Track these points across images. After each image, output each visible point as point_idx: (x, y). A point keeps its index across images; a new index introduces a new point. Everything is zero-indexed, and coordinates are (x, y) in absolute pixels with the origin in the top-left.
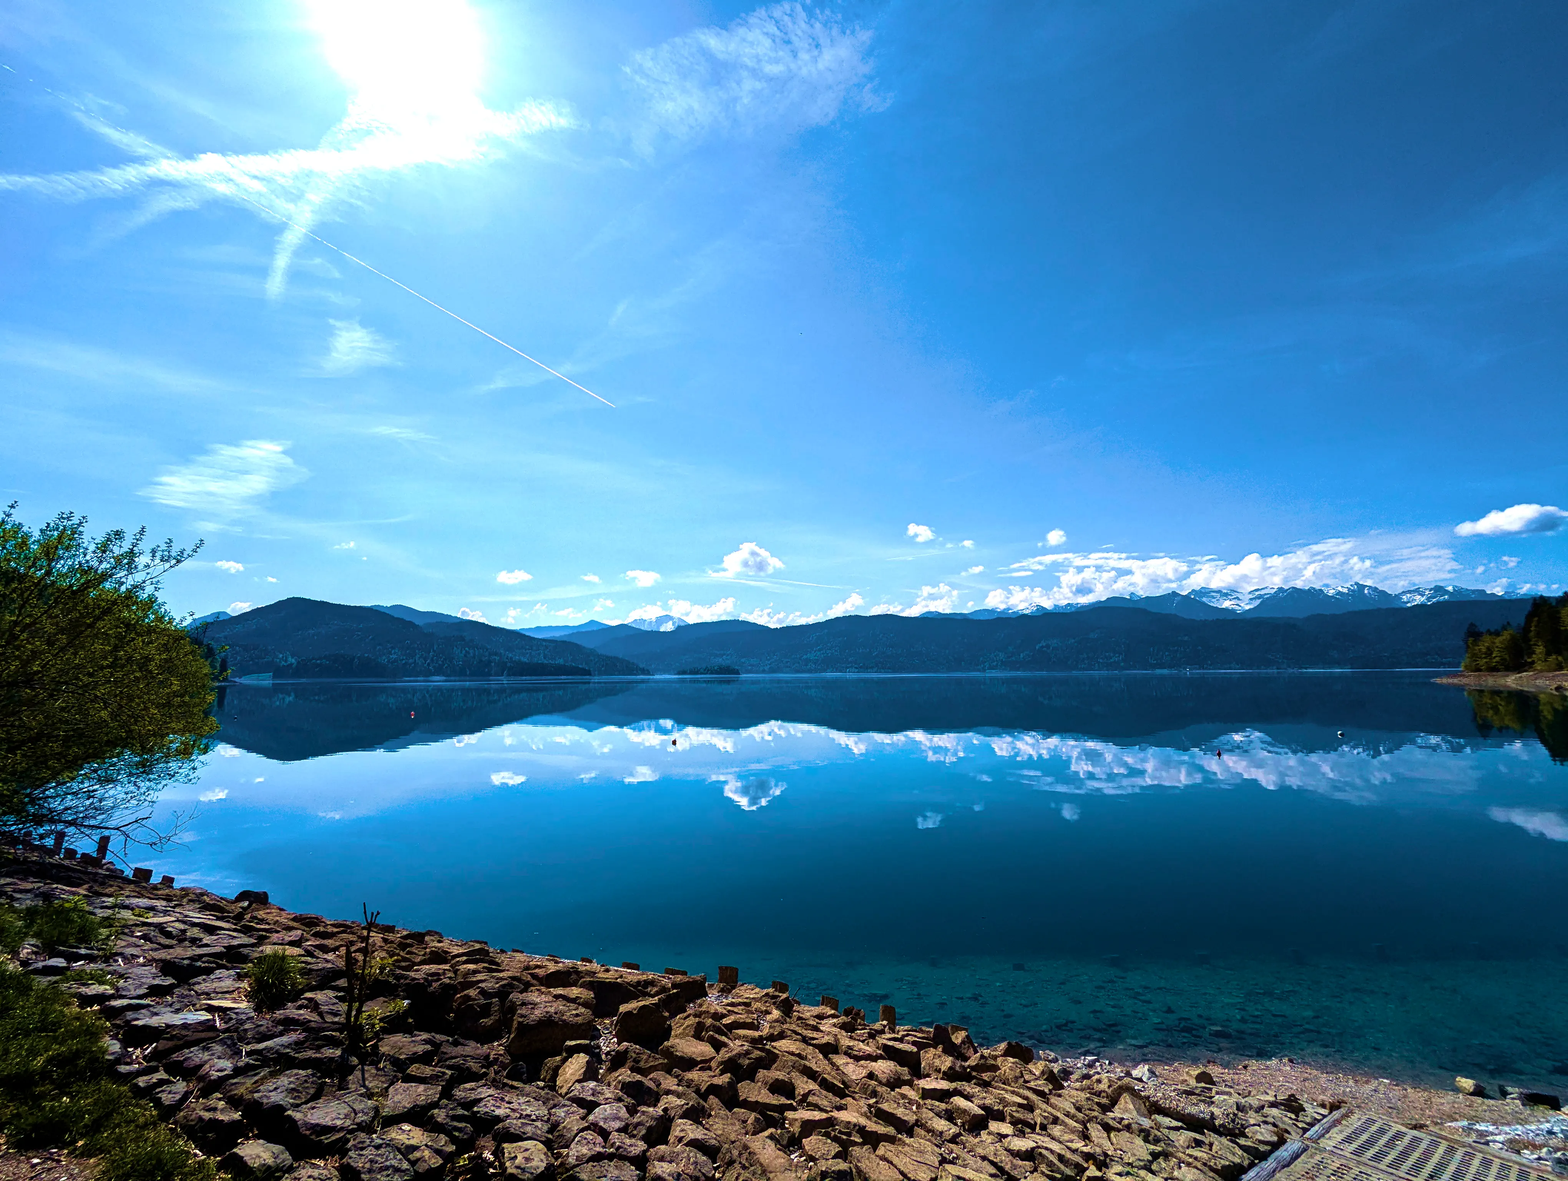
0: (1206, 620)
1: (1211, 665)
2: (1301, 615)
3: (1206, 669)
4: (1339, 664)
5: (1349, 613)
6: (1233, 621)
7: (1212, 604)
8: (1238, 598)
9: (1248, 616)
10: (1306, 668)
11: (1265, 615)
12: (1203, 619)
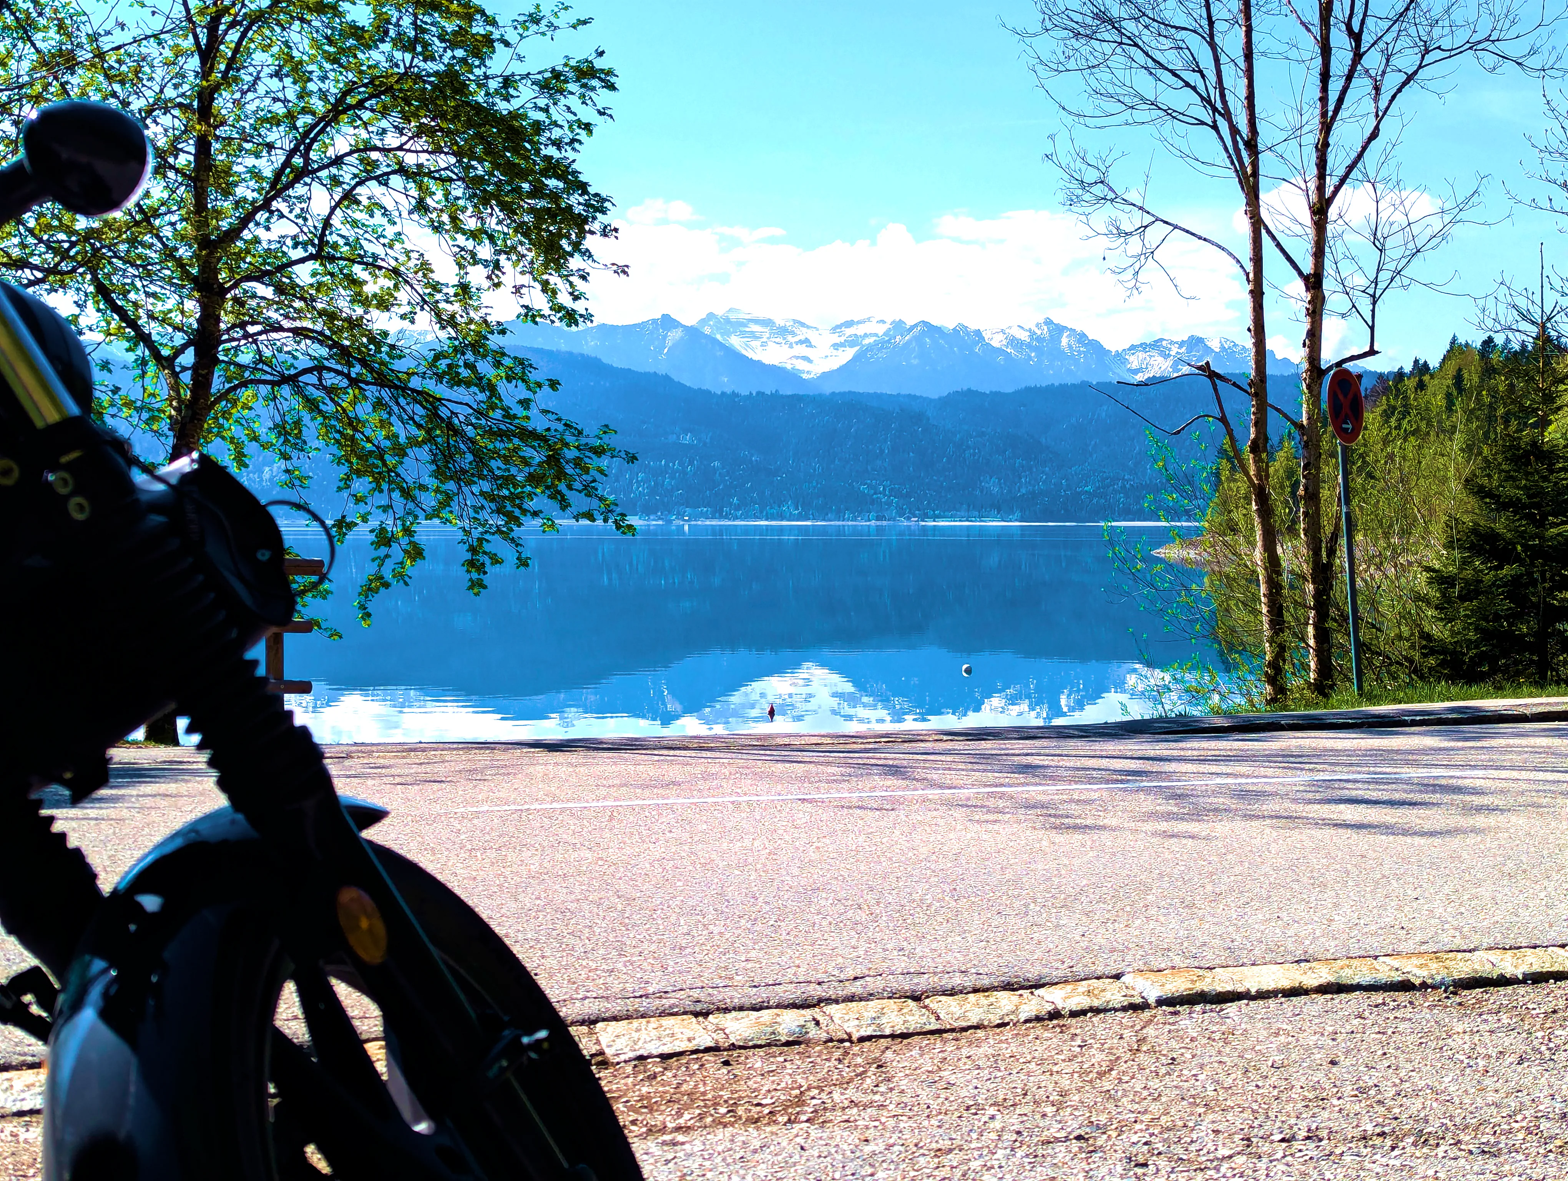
0: (735, 394)
1: (738, 508)
2: (935, 390)
3: (726, 517)
4: (1000, 508)
5: (1028, 390)
6: (796, 399)
7: (750, 354)
8: (806, 342)
9: (827, 389)
10: (935, 518)
11: (862, 387)
12: (728, 391)
